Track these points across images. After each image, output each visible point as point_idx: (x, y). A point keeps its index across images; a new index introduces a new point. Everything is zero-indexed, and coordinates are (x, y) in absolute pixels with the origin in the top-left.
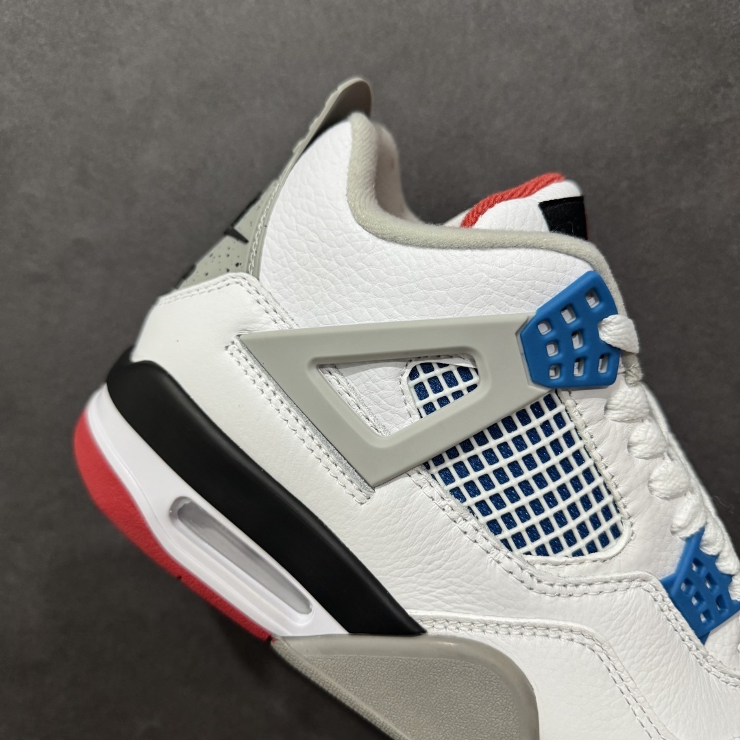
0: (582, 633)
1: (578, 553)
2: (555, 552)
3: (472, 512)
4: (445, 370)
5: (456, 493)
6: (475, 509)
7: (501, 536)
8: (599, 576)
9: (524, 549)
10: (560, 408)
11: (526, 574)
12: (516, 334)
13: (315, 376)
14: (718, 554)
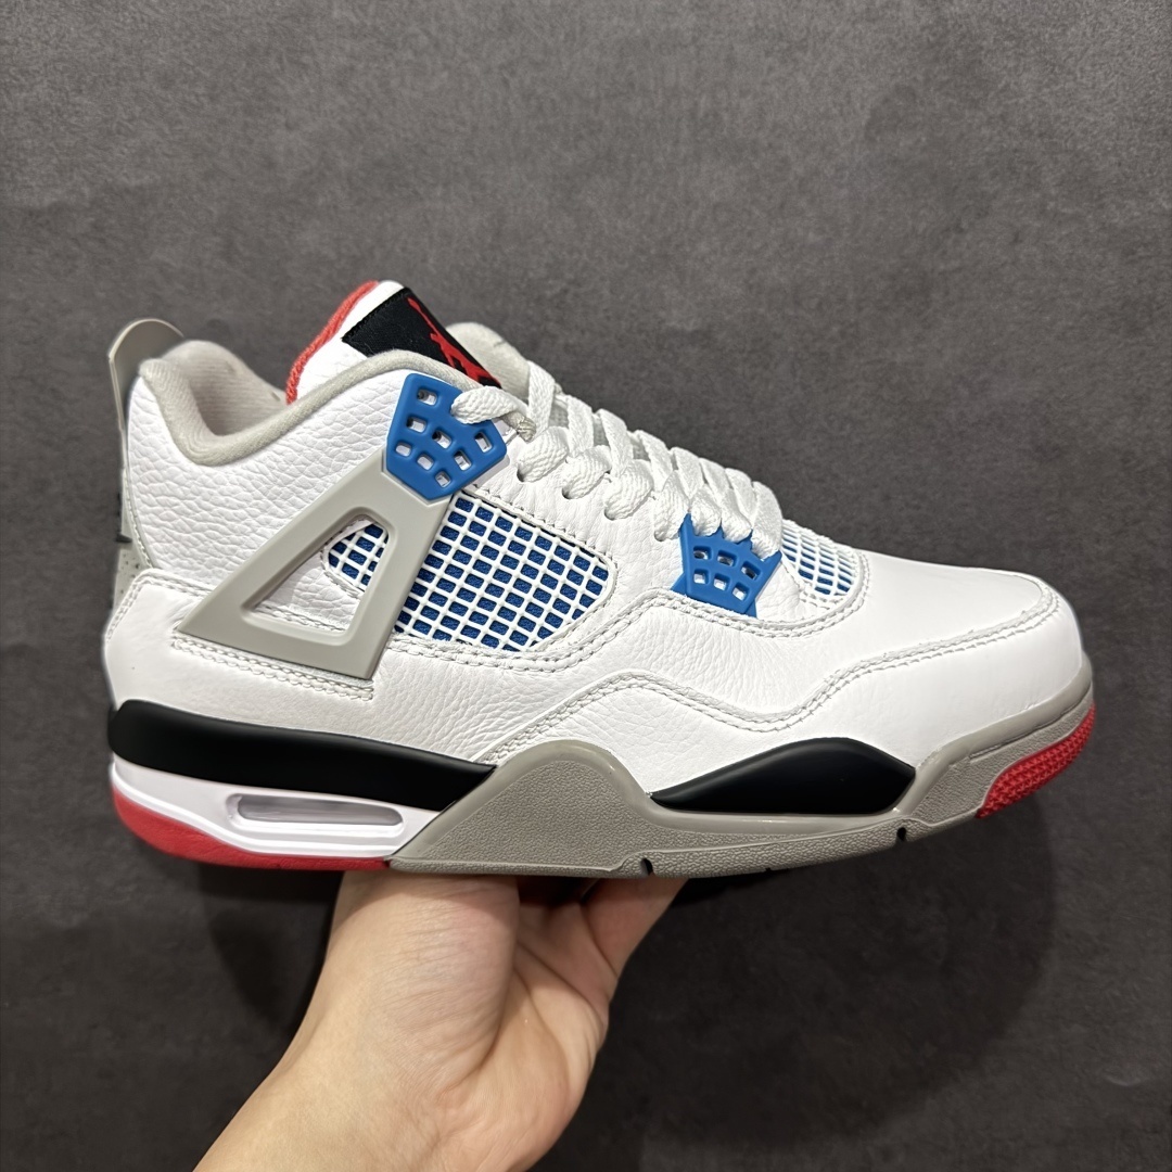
0: (621, 678)
1: (577, 613)
2: (557, 626)
3: (462, 642)
4: (356, 539)
5: (439, 635)
6: (463, 637)
7: (501, 645)
8: (606, 620)
9: (529, 642)
10: (477, 503)
11: (540, 663)
12: (382, 470)
13: (255, 619)
14: (720, 528)
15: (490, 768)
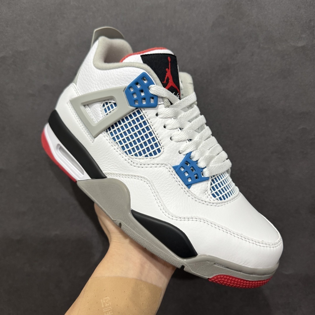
0: (144, 178)
1: (147, 156)
2: (140, 156)
4: (111, 104)
5: (114, 138)
6: (118, 143)
7: (125, 151)
8: (152, 162)
9: (131, 155)
10: (142, 114)
11: (130, 161)
12: (124, 91)
14: (197, 161)
15: (105, 177)
